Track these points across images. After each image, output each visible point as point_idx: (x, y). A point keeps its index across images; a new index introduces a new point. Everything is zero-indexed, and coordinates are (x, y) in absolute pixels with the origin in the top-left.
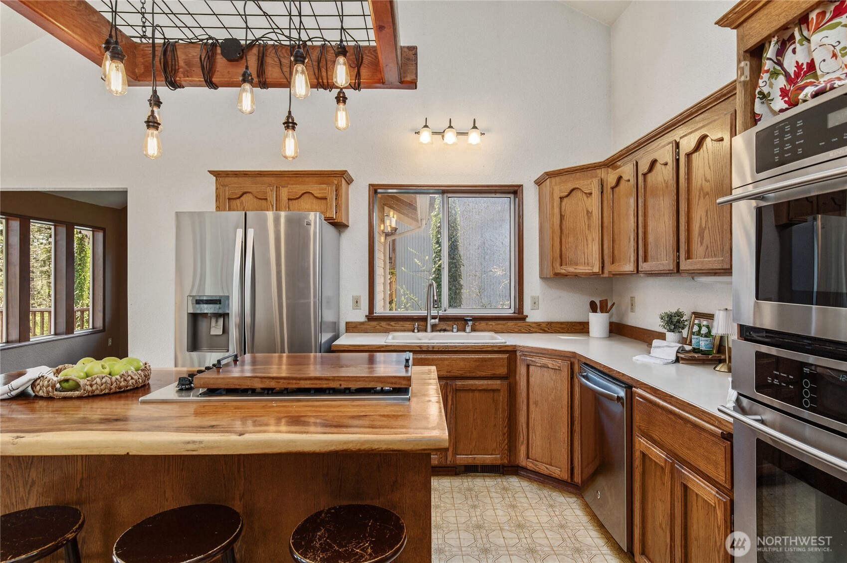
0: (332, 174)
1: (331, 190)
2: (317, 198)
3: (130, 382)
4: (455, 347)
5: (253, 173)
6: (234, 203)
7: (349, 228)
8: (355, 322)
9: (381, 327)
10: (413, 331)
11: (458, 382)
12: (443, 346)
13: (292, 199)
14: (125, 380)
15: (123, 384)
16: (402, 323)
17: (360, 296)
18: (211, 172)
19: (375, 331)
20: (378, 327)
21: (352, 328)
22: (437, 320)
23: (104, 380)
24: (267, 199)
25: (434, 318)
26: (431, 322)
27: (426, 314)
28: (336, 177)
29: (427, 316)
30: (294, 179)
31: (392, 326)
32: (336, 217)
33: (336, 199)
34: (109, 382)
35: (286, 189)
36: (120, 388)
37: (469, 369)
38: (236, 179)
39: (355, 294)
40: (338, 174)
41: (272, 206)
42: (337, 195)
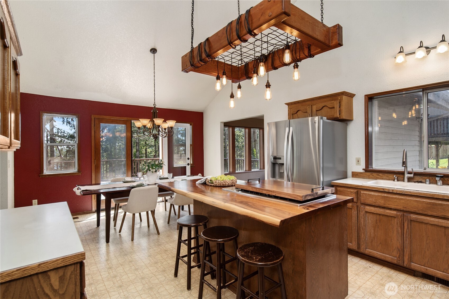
0: (337, 95)
1: (337, 103)
2: (329, 108)
3: (227, 184)
4: (410, 192)
5: (301, 101)
6: (294, 115)
7: (353, 121)
8: (357, 172)
9: (373, 176)
10: (394, 181)
11: (412, 215)
12: (400, 191)
13: (318, 111)
14: (225, 183)
15: (224, 184)
16: (387, 175)
17: (360, 158)
18: (286, 104)
19: (369, 178)
20: (371, 176)
21: (355, 175)
22: (412, 175)
23: (219, 182)
24: (307, 112)
25: (409, 173)
26: (407, 175)
27: (404, 171)
28: (339, 95)
29: (404, 172)
30: (319, 100)
31: (380, 176)
32: (339, 117)
33: (339, 107)
34: (220, 182)
35: (315, 106)
36: (223, 185)
37: (421, 208)
38: (295, 105)
39: (357, 157)
40: (341, 94)
41: (309, 115)
42: (340, 105)
